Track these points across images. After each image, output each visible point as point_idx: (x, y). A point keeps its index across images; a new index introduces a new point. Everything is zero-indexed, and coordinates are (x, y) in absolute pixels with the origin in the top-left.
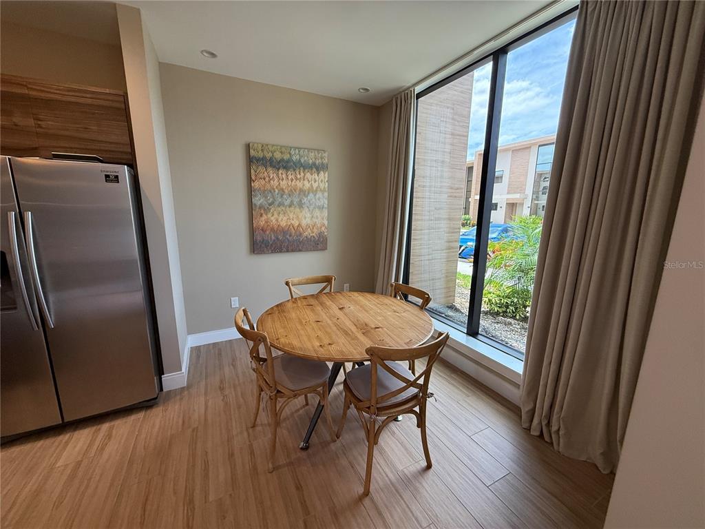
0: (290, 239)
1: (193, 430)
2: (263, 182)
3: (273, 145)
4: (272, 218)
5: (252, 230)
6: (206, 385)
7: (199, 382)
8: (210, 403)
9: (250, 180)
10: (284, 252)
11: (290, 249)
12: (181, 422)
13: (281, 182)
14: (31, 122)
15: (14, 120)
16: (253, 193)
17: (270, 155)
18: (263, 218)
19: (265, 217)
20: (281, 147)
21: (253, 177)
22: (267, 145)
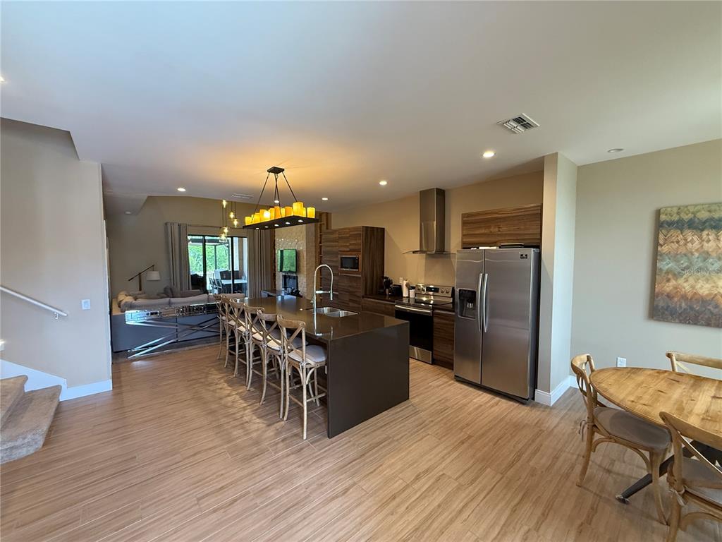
0: (715, 311)
1: (540, 430)
2: (675, 246)
3: (696, 205)
4: (685, 284)
5: (653, 296)
6: (566, 414)
7: (562, 409)
8: (560, 425)
9: (656, 244)
10: (702, 325)
11: (713, 322)
12: (536, 421)
13: (705, 244)
14: (497, 229)
15: (491, 230)
16: (659, 257)
17: (690, 216)
18: (671, 284)
19: (673, 283)
20: (710, 204)
21: (661, 242)
22: (687, 207)
